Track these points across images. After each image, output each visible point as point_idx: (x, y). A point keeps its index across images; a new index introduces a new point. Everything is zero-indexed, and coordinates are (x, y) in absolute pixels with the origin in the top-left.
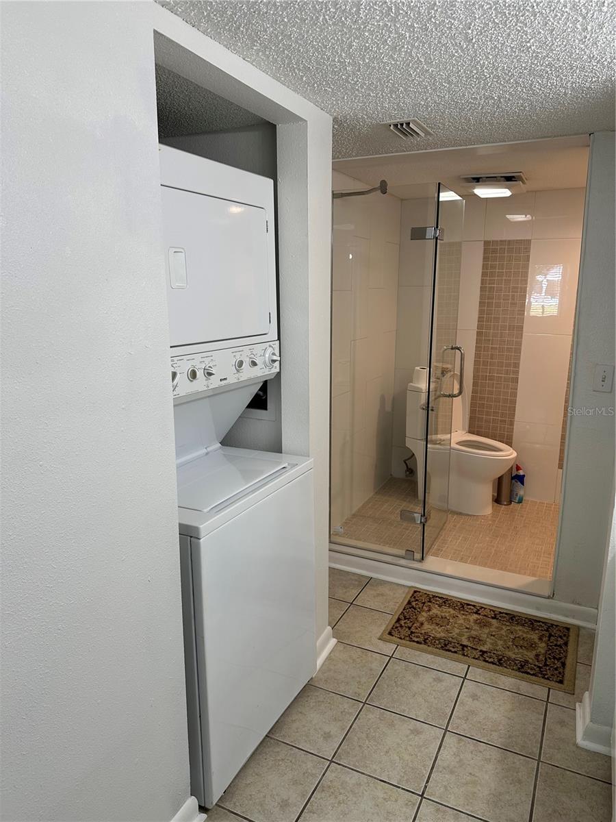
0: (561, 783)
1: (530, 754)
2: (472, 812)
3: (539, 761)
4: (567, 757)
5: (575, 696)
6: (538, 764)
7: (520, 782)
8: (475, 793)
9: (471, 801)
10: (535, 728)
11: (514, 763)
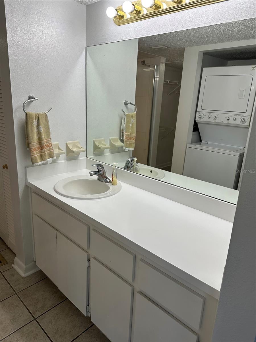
0: (29, 293)
1: (11, 294)
2: (10, 333)
3: (16, 294)
4: (24, 284)
5: (9, 263)
6: (17, 295)
7: (16, 306)
8: (4, 326)
9: (6, 330)
10: (5, 285)
11: (9, 302)
